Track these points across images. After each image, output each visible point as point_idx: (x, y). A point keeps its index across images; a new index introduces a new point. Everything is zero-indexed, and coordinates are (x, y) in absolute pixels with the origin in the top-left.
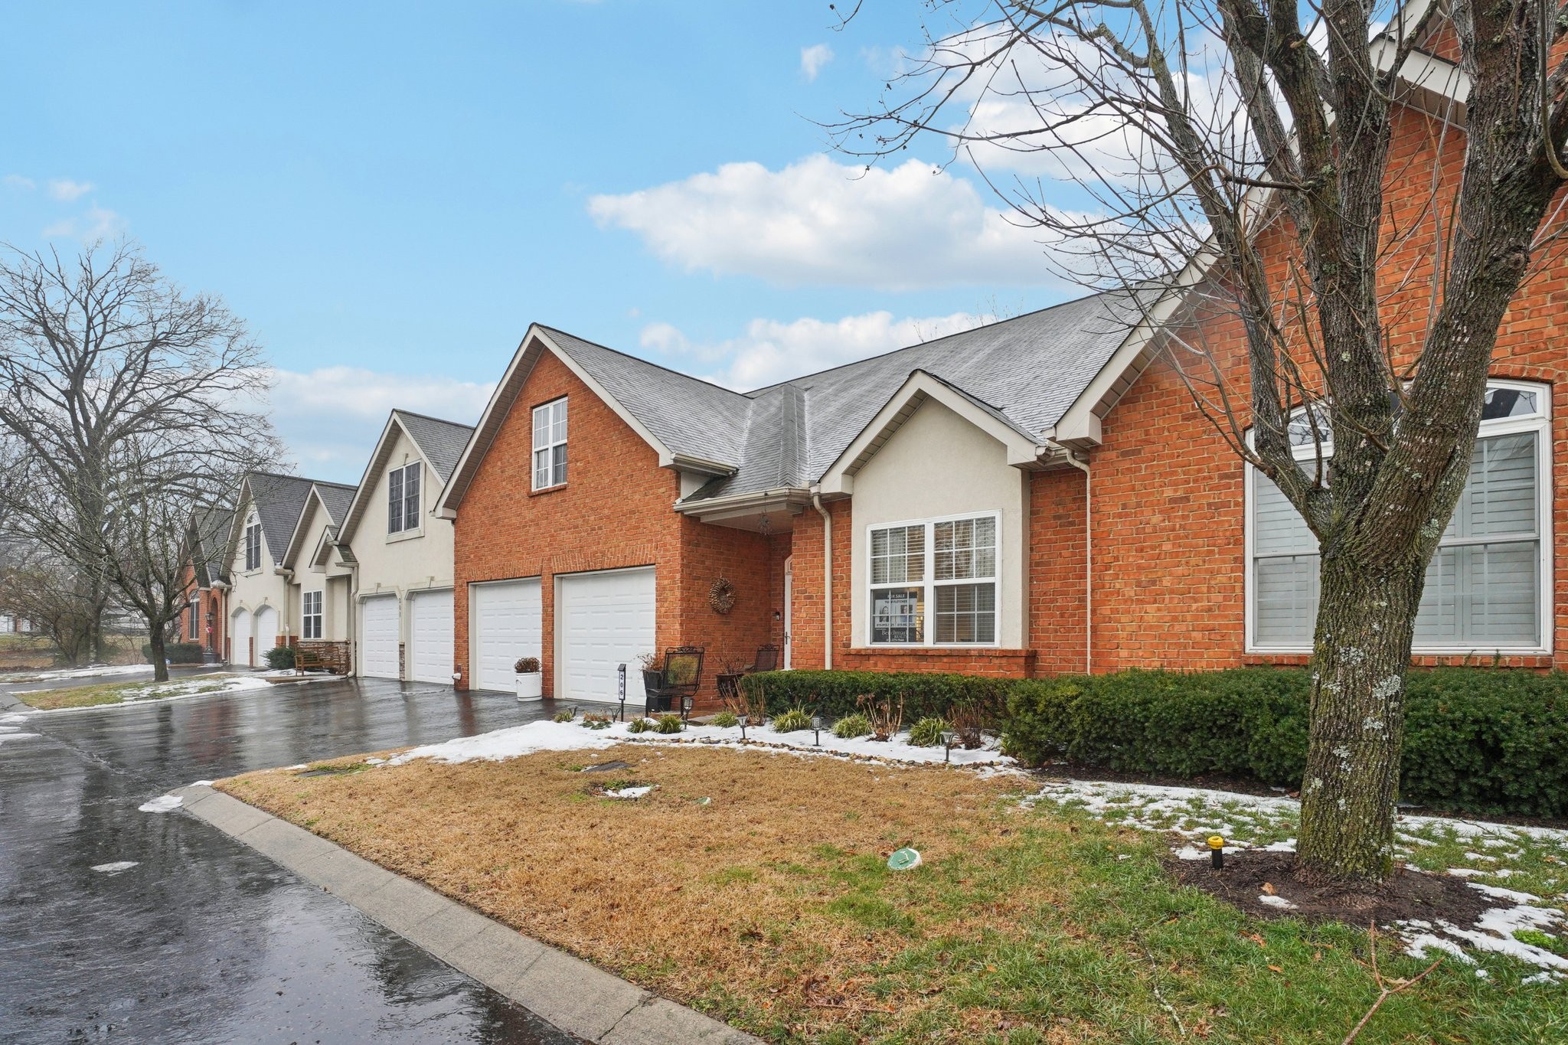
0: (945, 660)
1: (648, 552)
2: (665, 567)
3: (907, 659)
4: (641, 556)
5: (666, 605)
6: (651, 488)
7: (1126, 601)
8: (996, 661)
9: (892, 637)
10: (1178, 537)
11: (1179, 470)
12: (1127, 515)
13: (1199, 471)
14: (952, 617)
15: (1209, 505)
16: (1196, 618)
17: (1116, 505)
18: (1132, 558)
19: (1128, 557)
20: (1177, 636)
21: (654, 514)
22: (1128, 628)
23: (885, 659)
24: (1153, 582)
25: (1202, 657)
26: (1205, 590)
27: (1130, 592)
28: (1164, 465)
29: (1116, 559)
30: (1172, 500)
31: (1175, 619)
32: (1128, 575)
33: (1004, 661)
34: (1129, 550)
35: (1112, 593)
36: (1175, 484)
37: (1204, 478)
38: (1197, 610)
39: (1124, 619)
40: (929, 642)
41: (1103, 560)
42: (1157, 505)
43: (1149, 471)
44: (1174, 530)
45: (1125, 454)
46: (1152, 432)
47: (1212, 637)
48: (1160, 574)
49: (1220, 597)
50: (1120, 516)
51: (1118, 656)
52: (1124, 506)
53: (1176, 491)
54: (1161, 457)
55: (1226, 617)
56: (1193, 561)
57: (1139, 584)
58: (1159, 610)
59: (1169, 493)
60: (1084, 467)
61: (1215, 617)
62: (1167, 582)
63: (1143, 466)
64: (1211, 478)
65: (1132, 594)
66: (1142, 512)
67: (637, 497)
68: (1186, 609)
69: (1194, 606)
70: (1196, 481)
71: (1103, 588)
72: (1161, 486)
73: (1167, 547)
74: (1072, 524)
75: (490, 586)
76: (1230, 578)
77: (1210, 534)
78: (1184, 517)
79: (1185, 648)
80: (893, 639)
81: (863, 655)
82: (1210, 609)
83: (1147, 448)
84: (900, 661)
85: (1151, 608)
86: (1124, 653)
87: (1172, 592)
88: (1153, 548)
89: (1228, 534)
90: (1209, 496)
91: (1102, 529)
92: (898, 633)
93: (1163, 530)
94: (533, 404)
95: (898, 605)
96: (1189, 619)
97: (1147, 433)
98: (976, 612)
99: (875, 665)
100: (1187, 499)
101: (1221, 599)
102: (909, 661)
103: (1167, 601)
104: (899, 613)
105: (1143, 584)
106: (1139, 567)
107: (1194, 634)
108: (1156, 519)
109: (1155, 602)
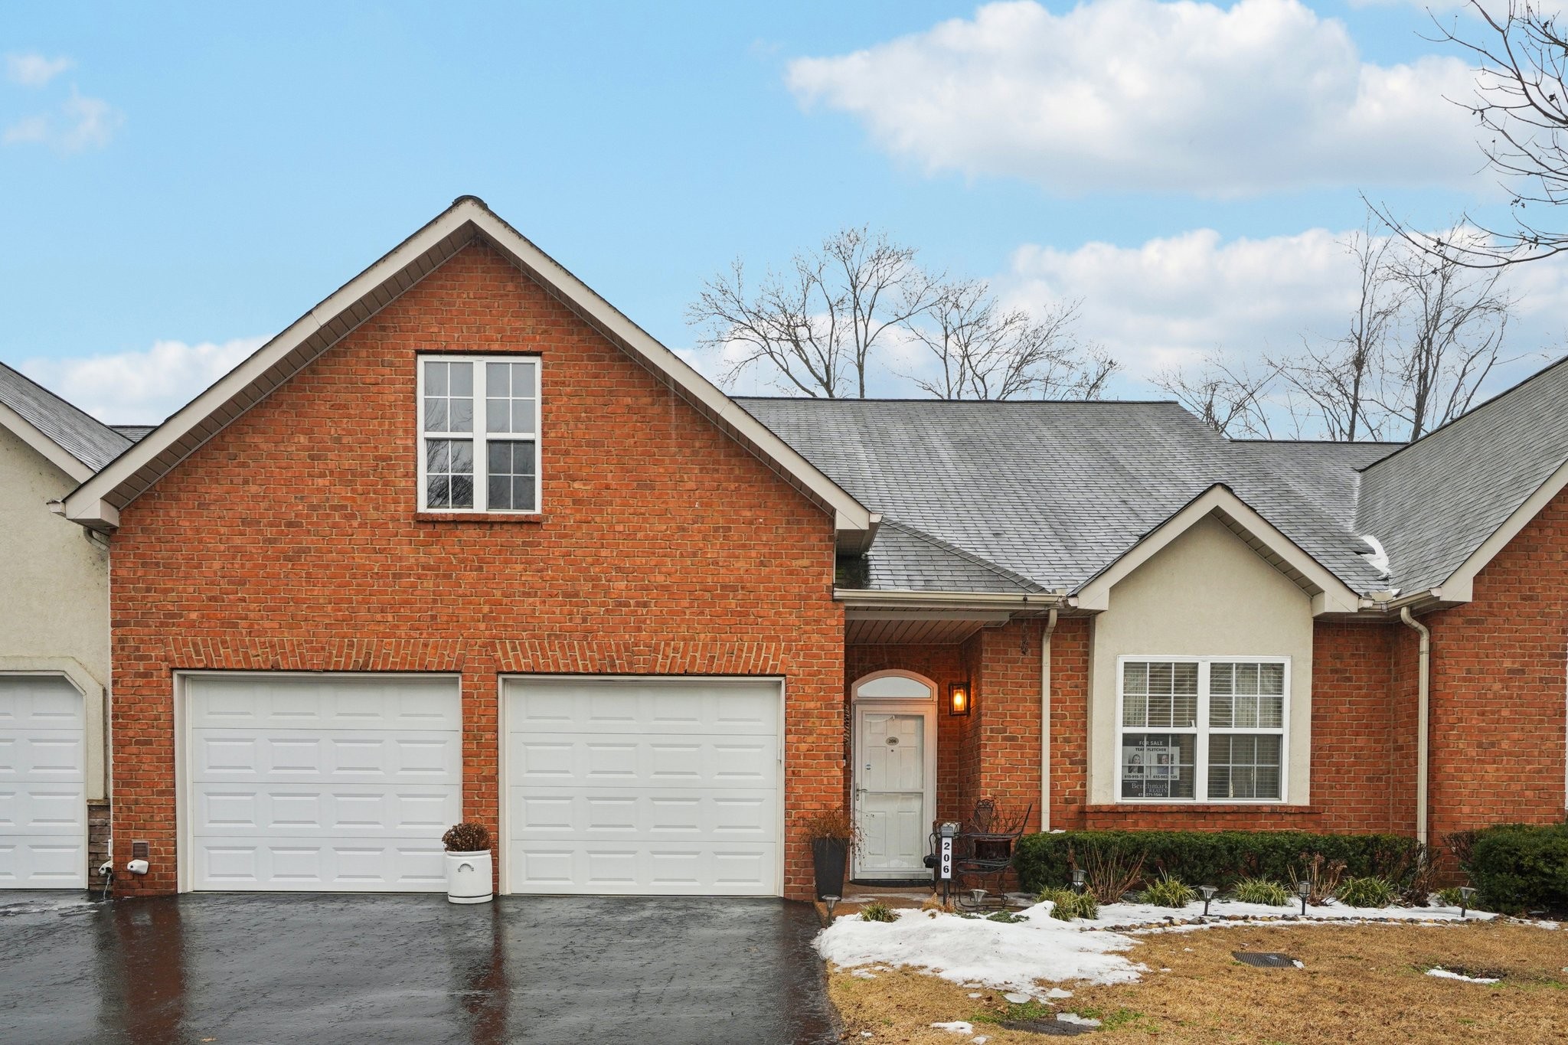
0: (1228, 817)
1: (772, 656)
2: (807, 682)
3: (1179, 816)
4: (750, 659)
5: (810, 739)
6: (777, 556)
7: (1468, 761)
8: (1290, 818)
9: (1147, 791)
10: (1515, 705)
11: (1517, 644)
12: (1471, 680)
13: (1534, 647)
14: (1227, 769)
15: (1541, 679)
16: (1528, 778)
17: (1461, 669)
18: (1476, 721)
19: (1472, 719)
20: (1513, 794)
21: (783, 598)
22: (1470, 786)
23: (1149, 817)
24: (1493, 744)
25: (1533, 813)
26: (1536, 754)
27: (1472, 752)
28: (1504, 638)
29: (1460, 720)
30: (1511, 671)
31: (1511, 779)
32: (1471, 736)
33: (1298, 818)
34: (1472, 713)
35: (1456, 753)
36: (1513, 656)
37: (1538, 655)
38: (1530, 771)
39: (1467, 777)
40: (1202, 796)
41: (1448, 721)
42: (1498, 673)
43: (1491, 642)
44: (1511, 698)
45: (1470, 622)
46: (1495, 605)
47: (1542, 796)
48: (1499, 738)
49: (1548, 761)
50: (1464, 679)
51: (1461, 812)
52: (1469, 671)
53: (1514, 663)
54: (1501, 630)
55: (1552, 778)
56: (1528, 727)
57: (1480, 745)
58: (1498, 770)
59: (1508, 664)
60: (1421, 627)
61: (1544, 779)
62: (1505, 745)
63: (1486, 636)
64: (1542, 655)
65: (1474, 754)
66: (1485, 678)
67: (741, 564)
68: (1520, 770)
69: (1528, 768)
70: (1530, 656)
71: (1448, 747)
72: (1501, 657)
73: (1505, 713)
74: (1349, 679)
75: (299, 682)
76: (1557, 744)
77: (1541, 705)
78: (1521, 688)
79: (1519, 805)
80: (1151, 794)
81: (1114, 812)
82: (1540, 771)
83: (1490, 619)
84: (1169, 819)
85: (1490, 768)
86: (1466, 809)
87: (1509, 754)
88: (1493, 713)
89: (1556, 706)
90: (1540, 671)
91: (1447, 691)
92: (1156, 787)
93: (1503, 697)
94: (424, 346)
95: (1154, 754)
96: (1523, 779)
97: (1490, 606)
98: (1255, 765)
99: (1136, 824)
100: (1523, 672)
101: (1549, 763)
102: (1183, 819)
103: (1505, 762)
104: (1155, 763)
105: (1484, 746)
106: (1481, 730)
107: (1527, 793)
108: (1497, 686)
109: (1494, 763)
